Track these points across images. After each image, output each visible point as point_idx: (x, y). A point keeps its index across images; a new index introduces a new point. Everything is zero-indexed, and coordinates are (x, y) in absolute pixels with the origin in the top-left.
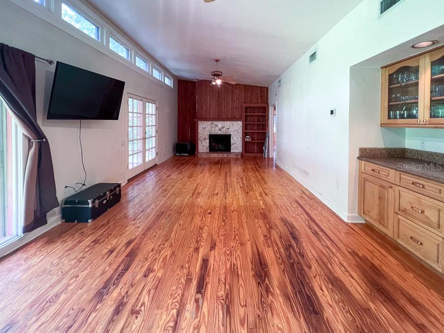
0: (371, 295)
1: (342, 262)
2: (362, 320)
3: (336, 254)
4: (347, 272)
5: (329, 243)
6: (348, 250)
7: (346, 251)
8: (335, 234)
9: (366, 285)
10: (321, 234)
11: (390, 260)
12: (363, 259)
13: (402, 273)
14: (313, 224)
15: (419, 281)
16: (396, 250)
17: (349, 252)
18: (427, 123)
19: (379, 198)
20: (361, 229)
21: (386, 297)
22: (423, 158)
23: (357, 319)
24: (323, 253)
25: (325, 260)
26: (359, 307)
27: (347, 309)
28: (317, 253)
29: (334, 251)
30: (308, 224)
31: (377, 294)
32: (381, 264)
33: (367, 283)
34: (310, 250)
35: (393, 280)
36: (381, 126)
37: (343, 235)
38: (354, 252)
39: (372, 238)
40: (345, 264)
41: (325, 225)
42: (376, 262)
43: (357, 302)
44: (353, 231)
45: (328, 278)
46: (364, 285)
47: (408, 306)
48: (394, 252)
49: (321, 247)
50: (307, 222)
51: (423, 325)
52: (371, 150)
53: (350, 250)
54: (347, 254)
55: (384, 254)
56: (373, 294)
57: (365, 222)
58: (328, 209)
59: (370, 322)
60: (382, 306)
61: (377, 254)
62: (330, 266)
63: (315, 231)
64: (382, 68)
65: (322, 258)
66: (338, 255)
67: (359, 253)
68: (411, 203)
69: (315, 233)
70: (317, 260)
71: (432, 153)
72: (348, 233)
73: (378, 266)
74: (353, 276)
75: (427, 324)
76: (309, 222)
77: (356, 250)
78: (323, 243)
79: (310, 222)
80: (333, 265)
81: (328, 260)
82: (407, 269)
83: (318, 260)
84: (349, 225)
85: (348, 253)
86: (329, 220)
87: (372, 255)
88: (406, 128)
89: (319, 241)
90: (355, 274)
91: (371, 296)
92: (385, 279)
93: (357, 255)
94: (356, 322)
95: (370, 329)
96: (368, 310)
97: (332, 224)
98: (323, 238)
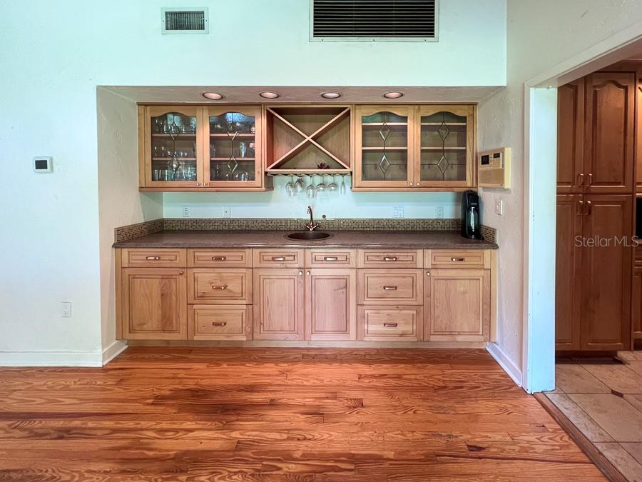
0: (224, 425)
1: (158, 427)
2: (246, 462)
3: (139, 426)
4: (178, 432)
5: (109, 424)
6: (148, 404)
7: (147, 407)
8: (104, 400)
9: (209, 421)
10: (77, 423)
11: (198, 369)
12: (176, 395)
13: (218, 371)
14: (37, 424)
15: (233, 365)
16: (190, 353)
17: (152, 404)
18: (208, 186)
19: (162, 295)
20: (132, 360)
21: (234, 410)
22: (187, 227)
23: (243, 467)
24: (118, 449)
25: (133, 453)
26: (231, 454)
27: (227, 473)
28: (107, 460)
29: (131, 424)
30: (25, 434)
31: (227, 418)
32: (196, 380)
33: (208, 417)
34: (89, 472)
35: (221, 386)
36: (140, 191)
37: (116, 389)
38: (157, 398)
39: (157, 360)
40: (165, 425)
41: (68, 401)
42: (191, 384)
43: (222, 451)
44: (124, 371)
45: (168, 471)
46: (210, 423)
47: (252, 397)
48: (191, 356)
49: (105, 444)
50: (17, 433)
51: (272, 400)
52: (130, 228)
53: (151, 401)
54: (152, 409)
55: (187, 367)
56: (225, 423)
57: (127, 346)
58: (41, 370)
59: (253, 453)
60: (242, 423)
61: (182, 374)
62: (151, 453)
63: (59, 430)
64: (139, 104)
65: (125, 457)
66: (144, 424)
67: (163, 392)
68: (211, 283)
69: (64, 434)
70: (123, 472)
71: (196, 219)
72: (122, 380)
73: (195, 387)
74: (188, 427)
75: (272, 396)
76: (22, 429)
77: (157, 393)
78: (99, 433)
79: (26, 424)
80: (153, 446)
81: (137, 449)
82: (217, 363)
83: (125, 467)
84: (108, 367)
85: (152, 407)
86: (66, 388)
87: (179, 380)
88: (164, 193)
89: (89, 436)
90: (189, 423)
91: (225, 427)
92: (215, 392)
93: (164, 398)
94: (246, 473)
95: (259, 459)
96: (240, 445)
97: (77, 390)
98: (90, 424)
